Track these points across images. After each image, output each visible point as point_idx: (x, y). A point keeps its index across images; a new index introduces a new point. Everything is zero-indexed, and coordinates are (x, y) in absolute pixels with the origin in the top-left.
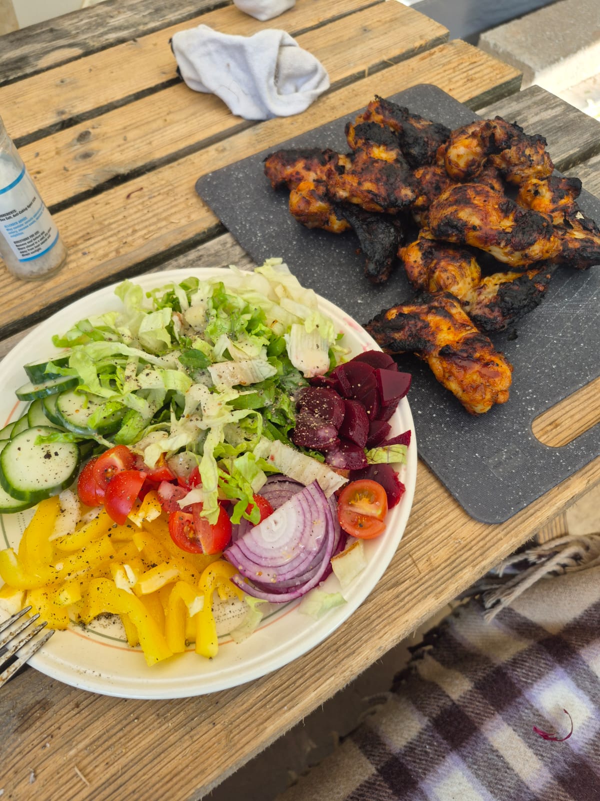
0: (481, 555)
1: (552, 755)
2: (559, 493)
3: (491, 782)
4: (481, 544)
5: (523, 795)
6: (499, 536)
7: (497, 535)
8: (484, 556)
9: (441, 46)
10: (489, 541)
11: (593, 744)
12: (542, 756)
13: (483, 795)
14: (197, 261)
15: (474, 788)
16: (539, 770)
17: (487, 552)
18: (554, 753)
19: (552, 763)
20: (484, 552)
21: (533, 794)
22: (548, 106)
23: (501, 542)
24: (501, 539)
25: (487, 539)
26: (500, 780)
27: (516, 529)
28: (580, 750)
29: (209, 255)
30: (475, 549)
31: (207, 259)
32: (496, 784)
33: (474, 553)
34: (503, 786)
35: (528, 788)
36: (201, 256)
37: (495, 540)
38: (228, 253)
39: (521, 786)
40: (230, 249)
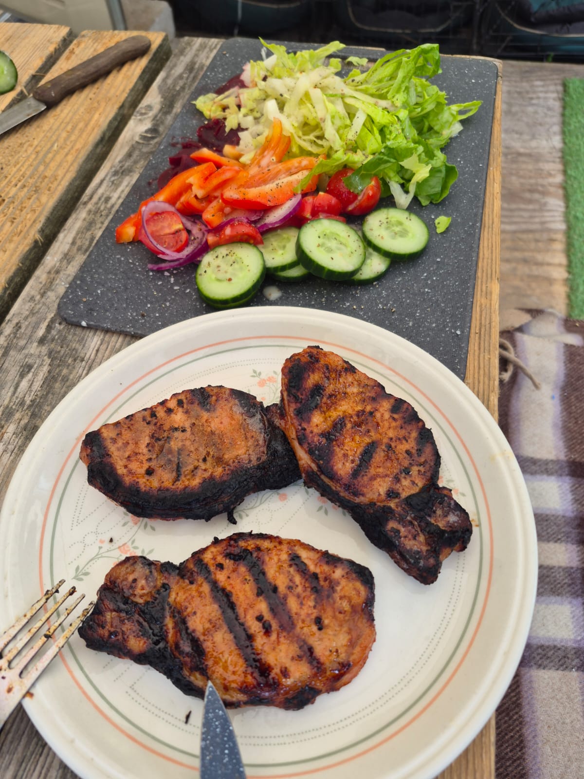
0: (489, 380)
1: (564, 532)
2: (491, 300)
3: (552, 589)
4: (482, 372)
5: (574, 575)
6: (486, 358)
7: (484, 358)
8: (492, 379)
9: (75, 42)
10: (484, 367)
11: (576, 501)
12: (559, 539)
13: (555, 602)
14: (17, 330)
15: (547, 605)
16: (566, 550)
17: (491, 375)
18: (563, 530)
19: (568, 537)
20: (489, 377)
21: (578, 569)
22: (210, 48)
23: (491, 360)
24: (490, 359)
25: (482, 366)
26: (555, 581)
27: (491, 345)
28: (573, 512)
29: (26, 318)
30: (482, 378)
31: (27, 323)
32: (555, 586)
33: (484, 383)
34: (559, 583)
35: (572, 568)
36: (17, 324)
37: (487, 362)
38: (44, 304)
39: (568, 571)
40: (43, 300)
